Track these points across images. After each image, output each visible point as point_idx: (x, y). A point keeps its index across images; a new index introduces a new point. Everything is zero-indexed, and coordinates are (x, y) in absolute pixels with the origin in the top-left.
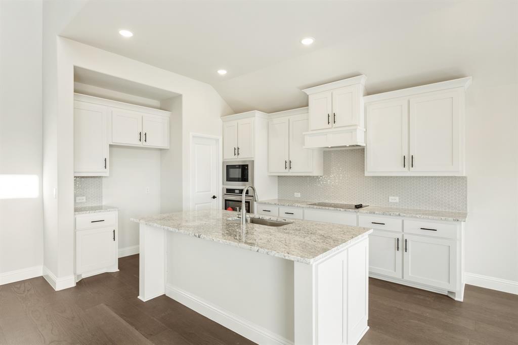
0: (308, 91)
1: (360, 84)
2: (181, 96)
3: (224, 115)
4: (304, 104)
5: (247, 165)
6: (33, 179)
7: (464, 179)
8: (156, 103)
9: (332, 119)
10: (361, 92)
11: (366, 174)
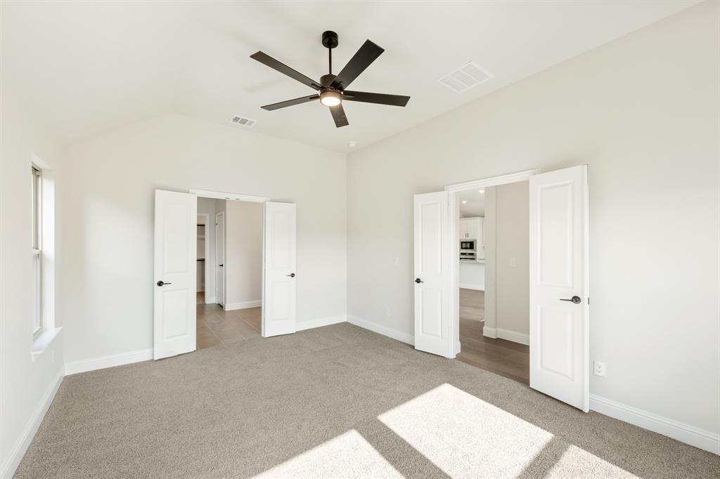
5: (473, 242)
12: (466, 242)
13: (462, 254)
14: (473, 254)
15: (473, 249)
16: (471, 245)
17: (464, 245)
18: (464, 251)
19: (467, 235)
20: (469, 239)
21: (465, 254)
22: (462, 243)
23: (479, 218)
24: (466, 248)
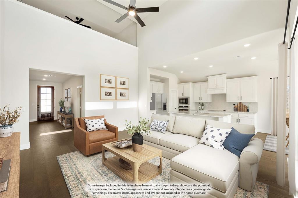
0: (208, 77)
1: (225, 76)
2: (168, 79)
3: (178, 83)
4: (207, 81)
5: (187, 99)
6: (136, 103)
7: (257, 103)
8: (159, 80)
9: (216, 86)
10: (225, 78)
11: (227, 101)
12: (182, 99)
13: (180, 106)
14: (187, 107)
15: (187, 103)
16: (186, 101)
17: (181, 100)
18: (181, 105)
19: (183, 94)
20: (185, 97)
21: (182, 106)
22: (180, 99)
23: (191, 83)
24: (182, 103)
